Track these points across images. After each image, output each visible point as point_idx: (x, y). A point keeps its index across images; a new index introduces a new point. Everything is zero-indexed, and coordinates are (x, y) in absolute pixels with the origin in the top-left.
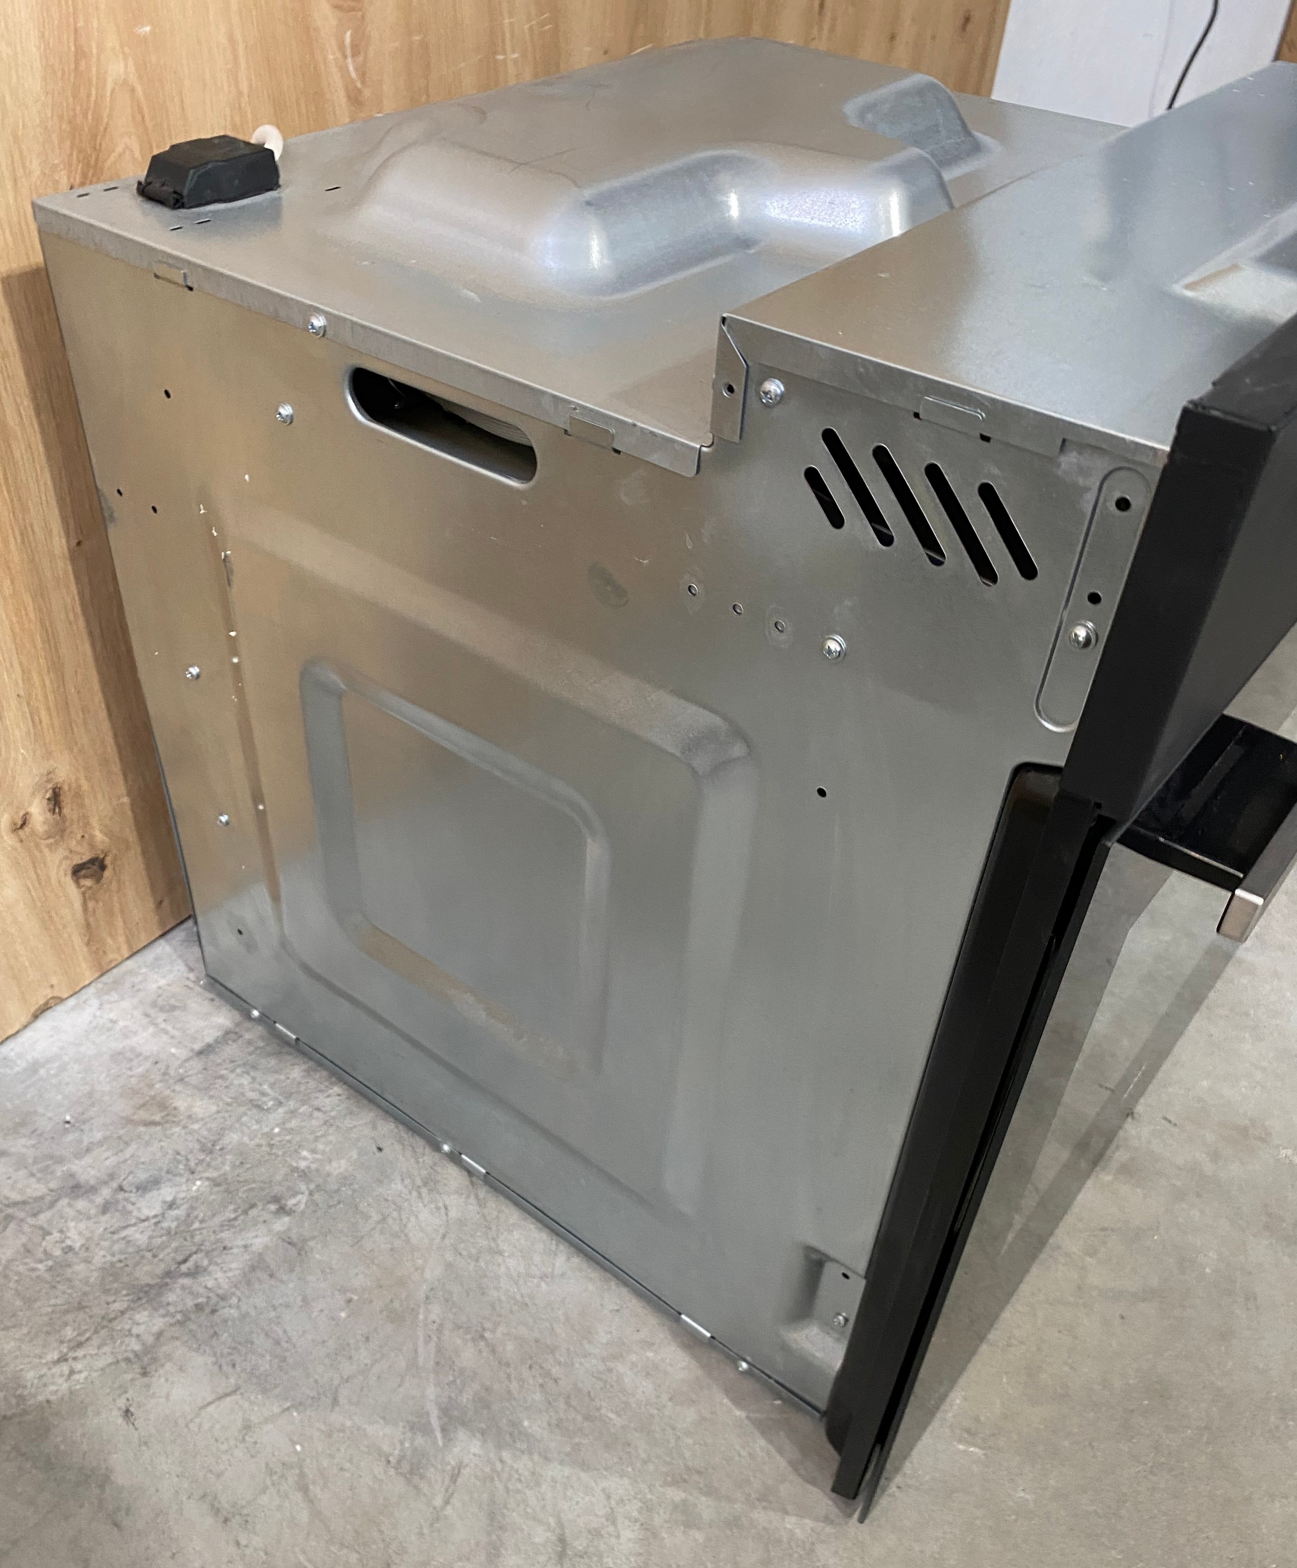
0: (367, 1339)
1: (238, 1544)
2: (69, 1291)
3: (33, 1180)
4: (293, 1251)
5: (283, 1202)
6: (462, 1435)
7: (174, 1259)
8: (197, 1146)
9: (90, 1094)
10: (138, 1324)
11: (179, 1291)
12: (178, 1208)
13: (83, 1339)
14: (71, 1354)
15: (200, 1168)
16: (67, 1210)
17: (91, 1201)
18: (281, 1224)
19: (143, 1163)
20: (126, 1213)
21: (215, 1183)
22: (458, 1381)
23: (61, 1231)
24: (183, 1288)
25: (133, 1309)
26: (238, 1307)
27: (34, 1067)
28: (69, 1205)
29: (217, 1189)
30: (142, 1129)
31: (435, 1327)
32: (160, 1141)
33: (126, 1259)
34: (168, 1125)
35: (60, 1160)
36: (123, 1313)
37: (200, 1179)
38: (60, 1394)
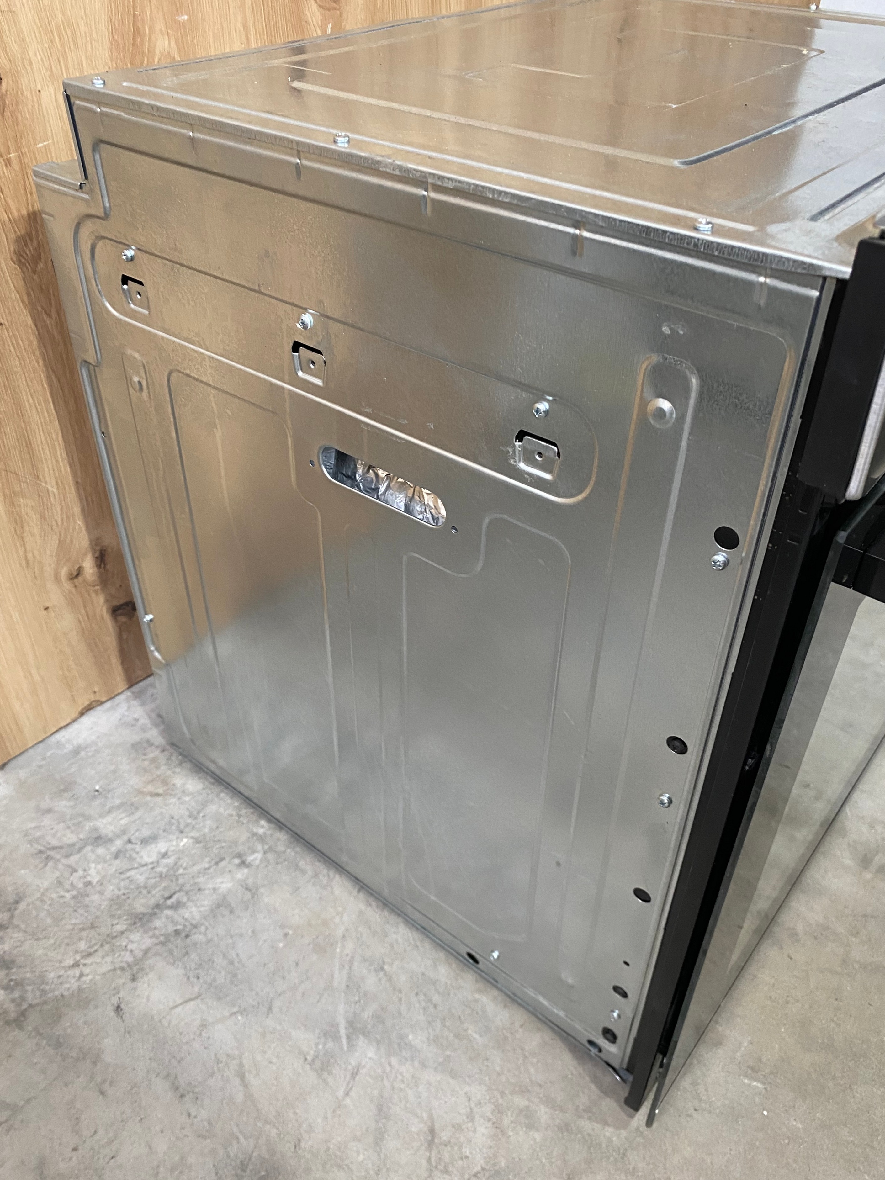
0: (297, 964)
1: (189, 1115)
2: (86, 914)
3: (68, 832)
4: (248, 895)
5: (244, 858)
6: (361, 1042)
7: (162, 896)
8: (187, 813)
9: (115, 771)
10: (132, 942)
11: (164, 920)
12: (169, 857)
13: (92, 950)
14: (83, 961)
15: (187, 830)
16: (90, 854)
17: (108, 849)
18: (241, 874)
19: (147, 824)
20: (131, 859)
21: (197, 841)
22: (362, 1001)
23: (85, 870)
24: (167, 917)
25: (130, 931)
26: (205, 934)
27: (77, 751)
28: (93, 851)
29: (198, 845)
30: (148, 798)
31: (348, 958)
32: (161, 808)
33: (128, 893)
34: (167, 797)
35: (89, 818)
36: (122, 933)
37: (187, 837)
38: (71, 991)
